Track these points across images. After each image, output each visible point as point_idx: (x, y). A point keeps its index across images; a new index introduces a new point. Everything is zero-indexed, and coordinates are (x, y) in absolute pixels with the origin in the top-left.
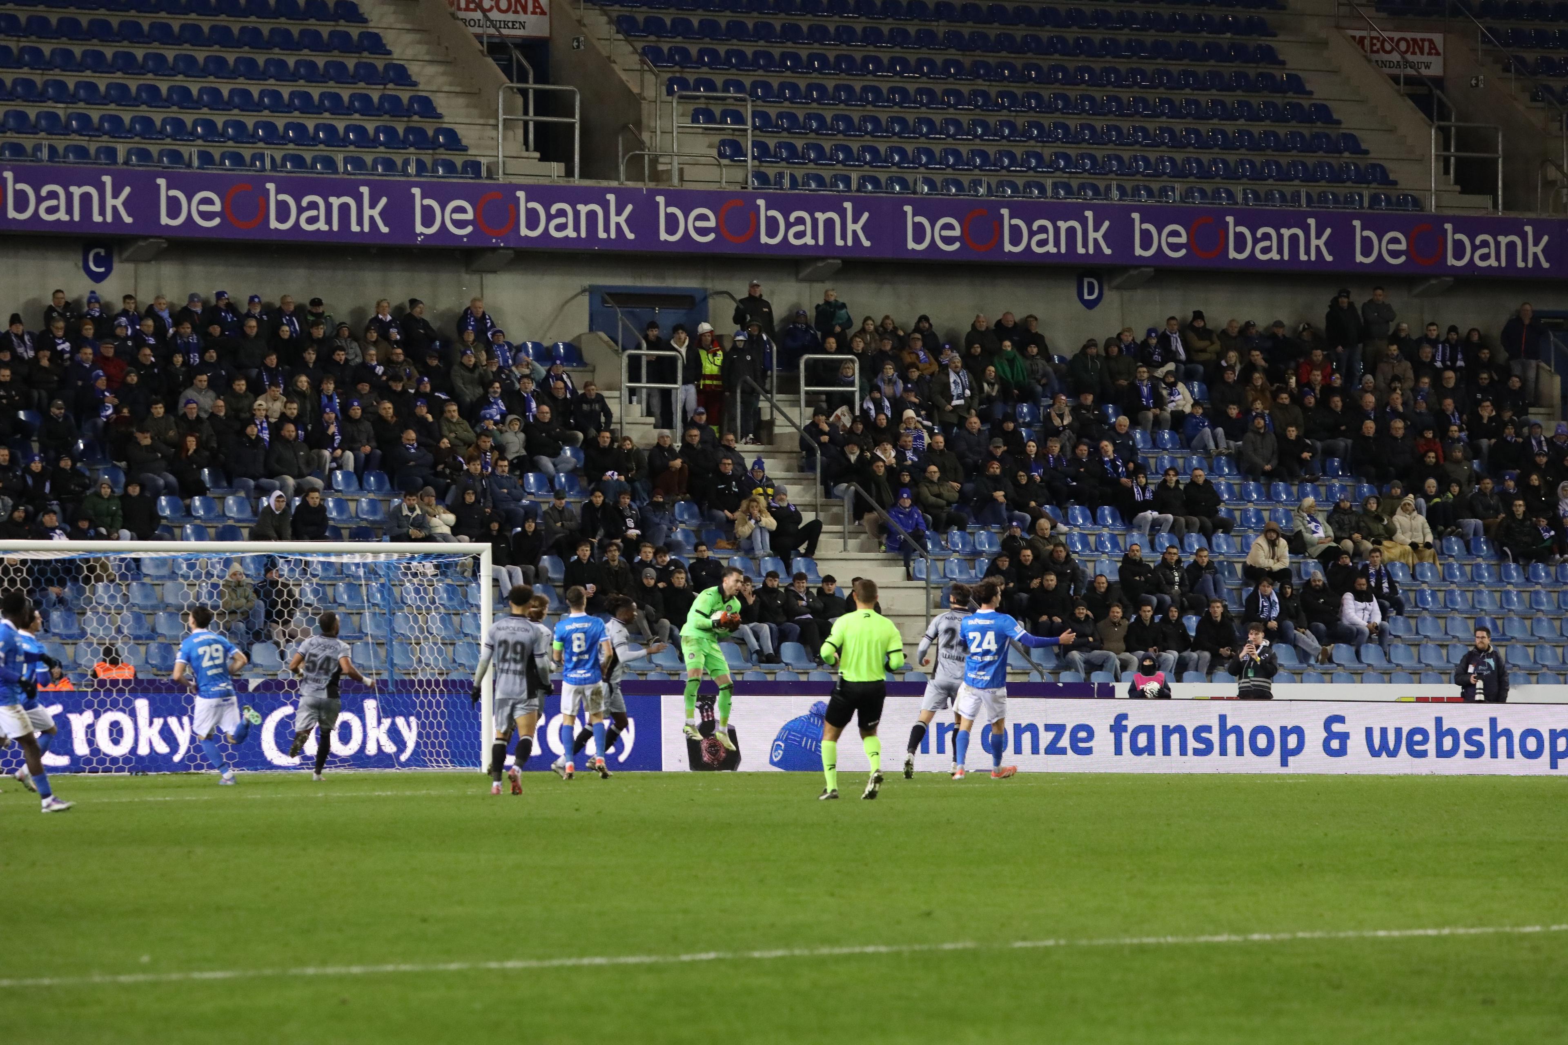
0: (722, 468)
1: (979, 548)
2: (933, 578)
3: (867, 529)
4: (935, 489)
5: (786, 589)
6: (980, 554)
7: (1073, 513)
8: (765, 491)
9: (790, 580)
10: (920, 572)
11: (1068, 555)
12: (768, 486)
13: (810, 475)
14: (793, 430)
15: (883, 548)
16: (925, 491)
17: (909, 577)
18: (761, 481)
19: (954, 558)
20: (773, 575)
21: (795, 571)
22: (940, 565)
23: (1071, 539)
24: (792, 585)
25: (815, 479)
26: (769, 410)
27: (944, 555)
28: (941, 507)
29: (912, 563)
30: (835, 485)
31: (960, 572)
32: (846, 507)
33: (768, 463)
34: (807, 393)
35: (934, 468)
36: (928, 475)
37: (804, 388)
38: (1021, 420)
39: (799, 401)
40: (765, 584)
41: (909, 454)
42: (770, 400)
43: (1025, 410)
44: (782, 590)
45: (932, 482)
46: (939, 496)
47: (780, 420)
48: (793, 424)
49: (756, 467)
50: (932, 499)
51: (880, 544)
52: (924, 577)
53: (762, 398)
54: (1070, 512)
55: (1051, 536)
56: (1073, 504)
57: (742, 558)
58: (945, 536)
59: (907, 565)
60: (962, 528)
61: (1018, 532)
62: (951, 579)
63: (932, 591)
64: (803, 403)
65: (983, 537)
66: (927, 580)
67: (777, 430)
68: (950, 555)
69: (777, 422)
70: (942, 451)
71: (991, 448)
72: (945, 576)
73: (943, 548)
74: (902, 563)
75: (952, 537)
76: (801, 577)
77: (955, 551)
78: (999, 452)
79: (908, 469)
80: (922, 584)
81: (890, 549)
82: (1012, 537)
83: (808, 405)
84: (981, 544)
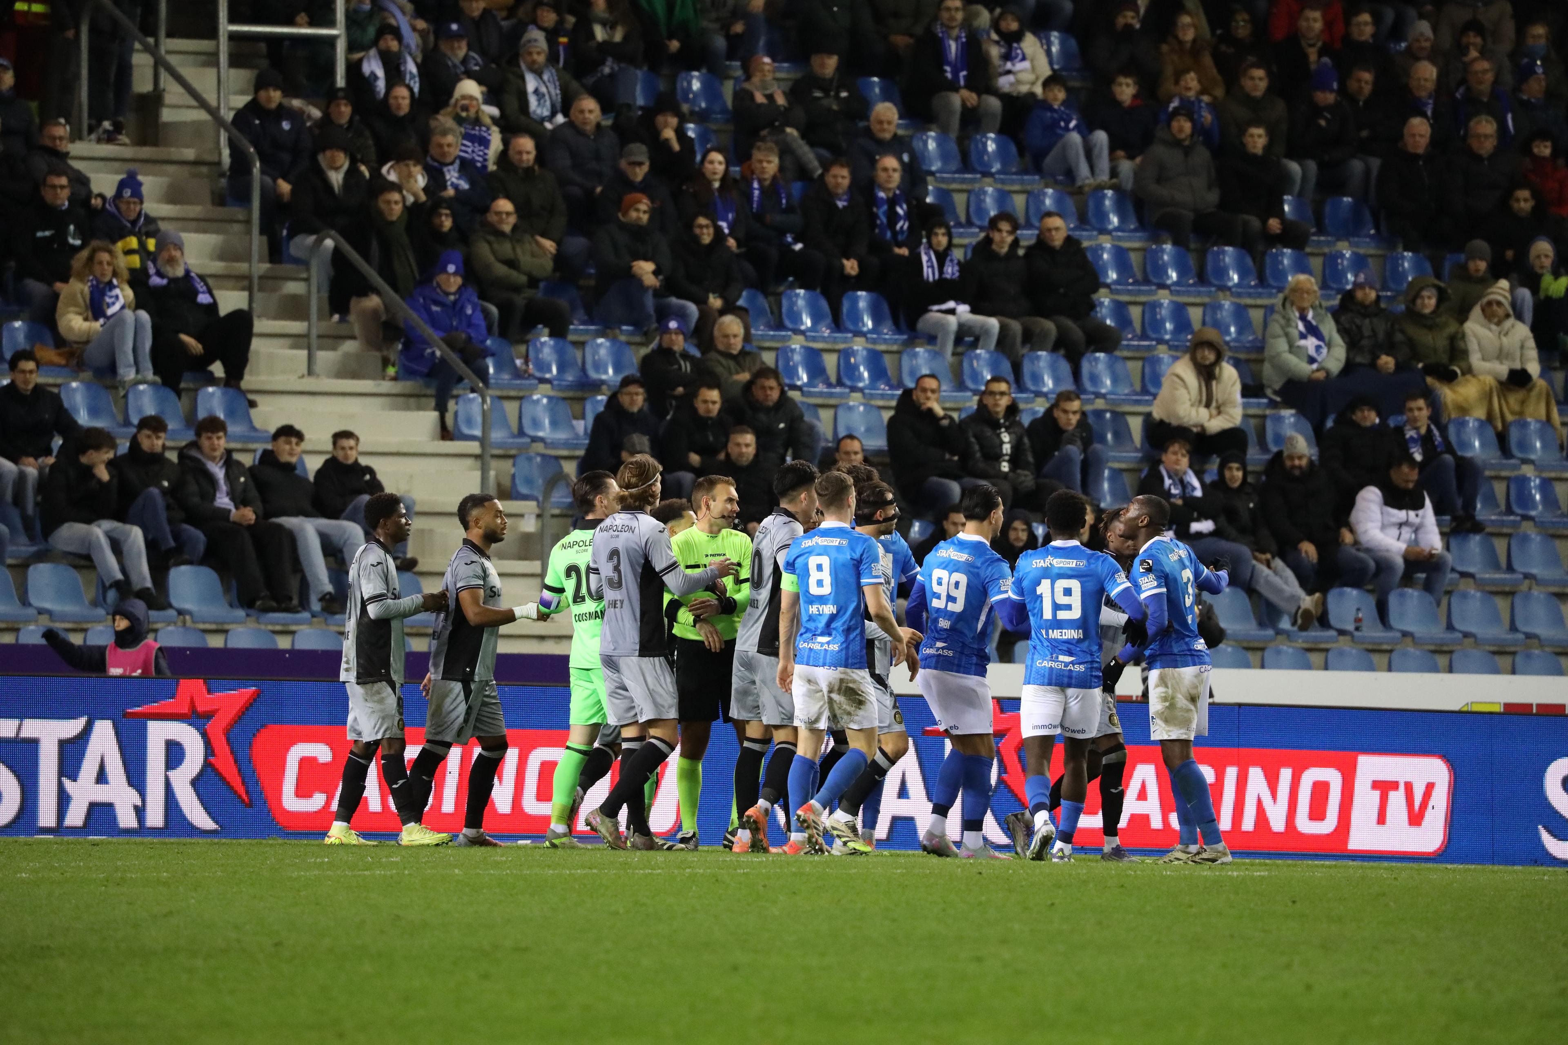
0: (48, 195)
1: (593, 375)
2: (497, 435)
3: (357, 330)
4: (506, 248)
5: (182, 454)
6: (596, 386)
7: (792, 304)
8: (142, 245)
9: (190, 436)
10: (469, 422)
11: (783, 393)
12: (149, 235)
13: (239, 213)
14: (202, 115)
15: (391, 371)
16: (483, 250)
17: (446, 433)
18: (134, 222)
19: (540, 396)
20: (154, 424)
21: (202, 415)
22: (511, 408)
23: (788, 360)
24: (194, 445)
25: (248, 222)
26: (149, 73)
27: (519, 388)
28: (517, 289)
29: (451, 405)
30: (291, 235)
31: (554, 424)
32: (314, 281)
33: (149, 183)
34: (233, 37)
35: (504, 205)
36: (492, 218)
37: (226, 27)
38: (685, 108)
39: (216, 54)
40: (135, 443)
41: (452, 175)
42: (153, 51)
43: (696, 85)
44: (173, 456)
45: (500, 234)
46: (512, 264)
47: (173, 92)
48: (203, 104)
49: (127, 193)
50: (501, 270)
51: (386, 362)
52: (478, 432)
53: (137, 46)
54: (785, 303)
55: (743, 353)
56: (792, 286)
57: (88, 385)
58: (522, 348)
59: (441, 408)
60: (558, 332)
61: (679, 343)
62: (535, 439)
63: (494, 464)
64: (223, 58)
65: (603, 352)
66: (483, 441)
67: (167, 115)
68: (533, 389)
69: (168, 99)
70: (529, 171)
71: (623, 164)
72: (521, 433)
73: (518, 374)
74: (432, 402)
75: (538, 351)
76: (213, 425)
77: (542, 381)
78: (640, 173)
79: (449, 203)
80: (474, 447)
81: (406, 373)
82: (665, 353)
83: (236, 61)
84: (599, 366)
